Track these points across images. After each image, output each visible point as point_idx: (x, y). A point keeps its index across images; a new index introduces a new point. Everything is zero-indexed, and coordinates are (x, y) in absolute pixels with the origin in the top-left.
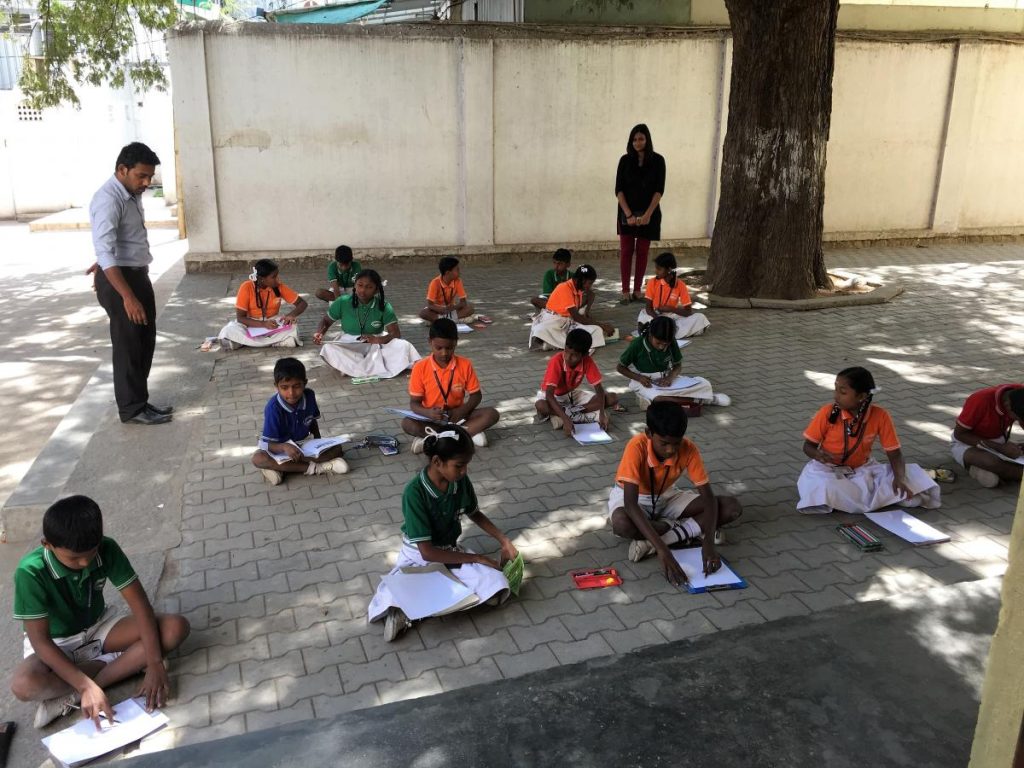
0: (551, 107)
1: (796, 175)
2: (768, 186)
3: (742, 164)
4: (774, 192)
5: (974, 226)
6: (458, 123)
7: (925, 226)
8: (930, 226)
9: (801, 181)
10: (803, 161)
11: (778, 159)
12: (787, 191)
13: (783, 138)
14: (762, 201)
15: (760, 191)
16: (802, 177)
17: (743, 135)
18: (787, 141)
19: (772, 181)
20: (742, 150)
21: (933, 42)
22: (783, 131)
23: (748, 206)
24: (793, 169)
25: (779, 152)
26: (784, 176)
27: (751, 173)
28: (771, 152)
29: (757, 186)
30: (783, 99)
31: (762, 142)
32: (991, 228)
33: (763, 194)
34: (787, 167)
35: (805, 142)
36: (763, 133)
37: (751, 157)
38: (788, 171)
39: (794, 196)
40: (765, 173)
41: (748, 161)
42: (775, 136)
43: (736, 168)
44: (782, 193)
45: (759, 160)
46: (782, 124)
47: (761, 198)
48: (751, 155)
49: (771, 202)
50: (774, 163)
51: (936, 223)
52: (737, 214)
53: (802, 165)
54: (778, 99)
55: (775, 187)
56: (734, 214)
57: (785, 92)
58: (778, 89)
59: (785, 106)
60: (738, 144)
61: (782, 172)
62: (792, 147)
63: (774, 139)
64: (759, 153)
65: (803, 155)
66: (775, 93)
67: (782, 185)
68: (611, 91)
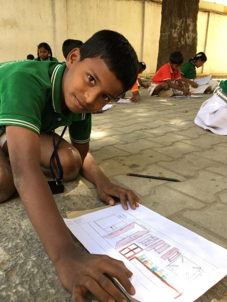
0: (88, 20)
1: (191, 36)
2: (181, 40)
3: (171, 32)
4: (183, 43)
5: (213, 73)
6: (53, 23)
7: (201, 72)
8: (202, 72)
9: (193, 38)
10: (193, 30)
11: (184, 30)
12: (188, 42)
13: (186, 21)
14: (179, 46)
15: (178, 42)
16: (193, 36)
17: (171, 21)
18: (188, 23)
19: (182, 38)
20: (171, 27)
21: (202, 11)
22: (186, 19)
23: (174, 48)
24: (190, 33)
25: (184, 27)
26: (187, 36)
27: (175, 35)
28: (182, 27)
29: (177, 40)
30: (186, 7)
31: (179, 23)
32: (218, 74)
33: (179, 43)
34: (188, 32)
35: (194, 23)
36: (179, 20)
37: (175, 30)
38: (188, 34)
39: (191, 43)
40: (180, 35)
41: (174, 31)
42: (183, 21)
43: (169, 34)
44: (186, 42)
45: (178, 30)
46: (186, 17)
47: (178, 45)
48: (175, 28)
49: (182, 46)
50: (183, 32)
51: (204, 71)
52: (169, 51)
53: (193, 32)
54: (184, 7)
55: (183, 41)
56: (168, 51)
57: (187, 4)
58: (184, 3)
59: (187, 10)
60: (169, 24)
61: (186, 35)
62: (189, 25)
63: (183, 23)
64: (178, 27)
65: (193, 28)
66: (183, 5)
67: (186, 40)
68: (108, 16)
